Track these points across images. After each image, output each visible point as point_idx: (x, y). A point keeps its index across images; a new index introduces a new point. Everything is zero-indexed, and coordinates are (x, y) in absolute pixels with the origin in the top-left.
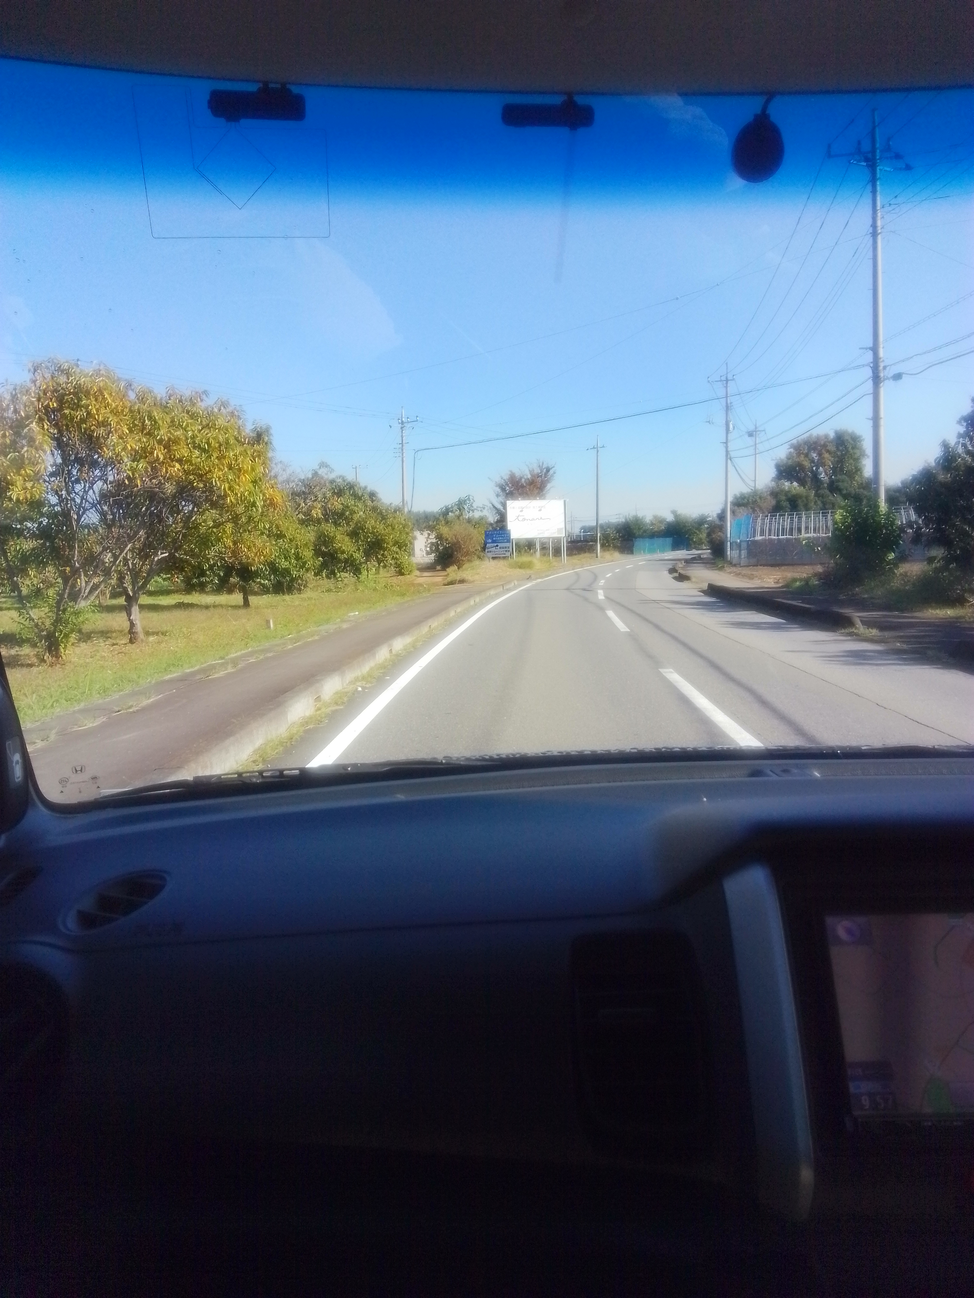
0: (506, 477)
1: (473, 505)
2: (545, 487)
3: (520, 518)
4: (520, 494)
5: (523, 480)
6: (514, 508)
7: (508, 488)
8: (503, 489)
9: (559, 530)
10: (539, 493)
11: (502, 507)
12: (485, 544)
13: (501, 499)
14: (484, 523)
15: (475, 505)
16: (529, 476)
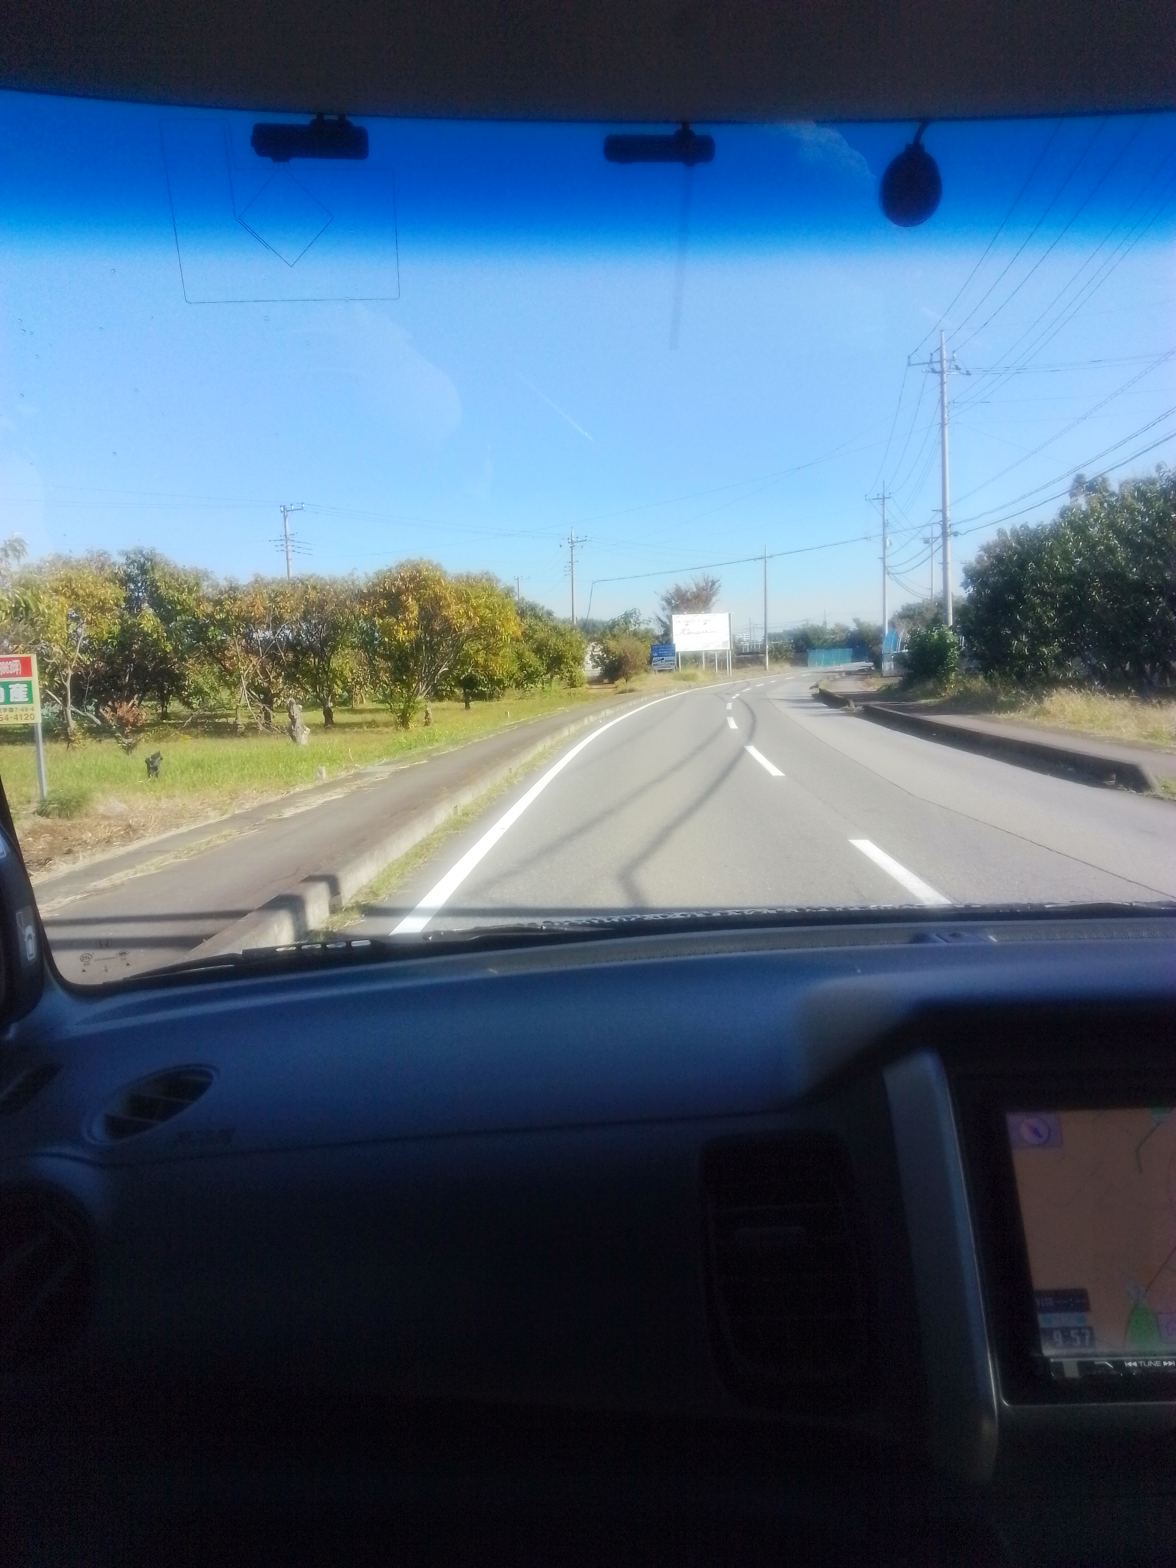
0: (672, 590)
1: (639, 618)
2: (711, 600)
3: (686, 632)
4: (686, 608)
5: (689, 593)
6: (679, 622)
7: (673, 602)
8: (669, 602)
9: (724, 643)
10: (704, 607)
11: (668, 621)
12: (652, 657)
13: (667, 612)
14: (650, 635)
15: (641, 619)
16: (695, 590)
